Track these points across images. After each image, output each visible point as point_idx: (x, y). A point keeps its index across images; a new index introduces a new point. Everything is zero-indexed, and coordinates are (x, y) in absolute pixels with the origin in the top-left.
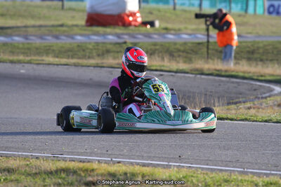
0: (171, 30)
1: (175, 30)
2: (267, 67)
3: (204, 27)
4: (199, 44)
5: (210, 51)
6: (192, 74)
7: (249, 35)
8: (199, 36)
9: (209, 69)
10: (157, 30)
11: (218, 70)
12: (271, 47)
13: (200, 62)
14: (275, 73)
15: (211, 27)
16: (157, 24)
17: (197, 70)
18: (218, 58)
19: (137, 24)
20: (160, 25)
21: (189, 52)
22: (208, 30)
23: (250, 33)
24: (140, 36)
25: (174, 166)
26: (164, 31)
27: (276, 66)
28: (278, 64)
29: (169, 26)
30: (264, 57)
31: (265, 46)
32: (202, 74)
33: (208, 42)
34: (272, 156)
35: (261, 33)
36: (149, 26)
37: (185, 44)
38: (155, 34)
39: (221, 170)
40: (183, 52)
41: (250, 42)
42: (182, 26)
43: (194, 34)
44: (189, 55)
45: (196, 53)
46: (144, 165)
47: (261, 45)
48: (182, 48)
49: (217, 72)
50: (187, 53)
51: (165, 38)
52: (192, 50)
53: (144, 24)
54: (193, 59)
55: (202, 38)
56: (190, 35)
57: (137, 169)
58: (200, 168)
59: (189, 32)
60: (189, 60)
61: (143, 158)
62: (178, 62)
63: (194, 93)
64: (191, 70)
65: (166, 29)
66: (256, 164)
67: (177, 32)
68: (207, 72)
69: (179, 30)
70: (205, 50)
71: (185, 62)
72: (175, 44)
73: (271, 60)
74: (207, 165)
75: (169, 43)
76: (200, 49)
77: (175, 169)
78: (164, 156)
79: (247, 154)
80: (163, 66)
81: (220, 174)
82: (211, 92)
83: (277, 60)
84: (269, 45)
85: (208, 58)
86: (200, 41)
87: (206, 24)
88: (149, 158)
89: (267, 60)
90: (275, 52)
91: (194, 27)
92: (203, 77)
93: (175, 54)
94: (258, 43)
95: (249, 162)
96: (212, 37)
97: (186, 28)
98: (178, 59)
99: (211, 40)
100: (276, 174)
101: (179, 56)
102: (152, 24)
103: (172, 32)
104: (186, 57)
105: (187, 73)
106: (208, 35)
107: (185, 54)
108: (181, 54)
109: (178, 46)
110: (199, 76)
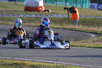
0: (55, 13)
1: (56, 13)
2: (90, 27)
3: (67, 12)
4: (65, 18)
5: (69, 21)
6: (62, 29)
7: (83, 16)
8: (65, 16)
9: (68, 28)
10: (50, 13)
11: (72, 28)
12: (91, 20)
13: (65, 25)
14: (92, 30)
15: (70, 13)
16: (50, 11)
17: (64, 28)
18: (72, 24)
19: (43, 11)
20: (51, 11)
21: (61, 21)
22: (68, 13)
23: (84, 15)
24: (44, 15)
25: (55, 63)
26: (53, 14)
27: (93, 27)
28: (93, 26)
29: (54, 12)
30: (89, 24)
31: (89, 20)
32: (66, 29)
33: (68, 18)
34: (91, 60)
35: (87, 15)
36: (47, 12)
37: (60, 18)
38: (49, 14)
39: (72, 65)
40: (59, 21)
41: (83, 18)
42: (59, 12)
43: (63, 15)
44: (61, 23)
45: (64, 22)
46: (44, 62)
47: (87, 19)
48: (59, 20)
49: (72, 29)
50: (61, 22)
51: (53, 16)
52: (63, 21)
53: (45, 11)
54: (63, 24)
55: (66, 16)
56: (62, 15)
57: (42, 64)
58: (64, 64)
59: (62, 14)
60: (61, 24)
61: (44, 60)
62: (57, 25)
63: (63, 36)
64: (62, 28)
65: (53, 13)
66: (85, 63)
67: (57, 14)
68: (68, 29)
69: (58, 13)
70: (67, 21)
71: (60, 25)
72: (56, 18)
73: (91, 25)
74: (67, 63)
75: (54, 18)
76: (65, 20)
77: (56, 64)
78: (51, 59)
79: (81, 59)
80: (52, 26)
81: (72, 66)
82: (69, 36)
83: (93, 25)
84: (90, 19)
85: (68, 24)
86: (66, 17)
87: (68, 11)
88: (46, 60)
89: (90, 25)
90: (93, 22)
91: (63, 12)
92: (66, 30)
93: (56, 22)
94: (86, 19)
95: (82, 62)
96: (70, 16)
97: (60, 13)
98: (57, 24)
99: (69, 17)
100: (92, 67)
101: (58, 23)
102: (48, 11)
103: (55, 14)
104: (60, 23)
105: (61, 29)
106: (68, 16)
107: (60, 22)
108: (58, 22)
109: (57, 19)
110: (65, 30)
